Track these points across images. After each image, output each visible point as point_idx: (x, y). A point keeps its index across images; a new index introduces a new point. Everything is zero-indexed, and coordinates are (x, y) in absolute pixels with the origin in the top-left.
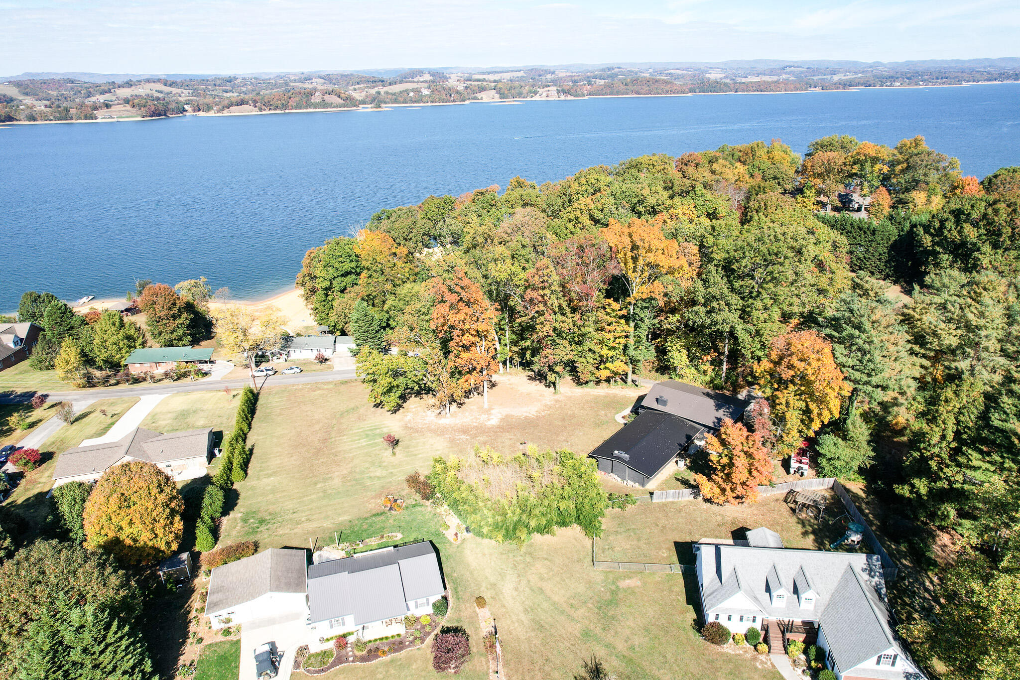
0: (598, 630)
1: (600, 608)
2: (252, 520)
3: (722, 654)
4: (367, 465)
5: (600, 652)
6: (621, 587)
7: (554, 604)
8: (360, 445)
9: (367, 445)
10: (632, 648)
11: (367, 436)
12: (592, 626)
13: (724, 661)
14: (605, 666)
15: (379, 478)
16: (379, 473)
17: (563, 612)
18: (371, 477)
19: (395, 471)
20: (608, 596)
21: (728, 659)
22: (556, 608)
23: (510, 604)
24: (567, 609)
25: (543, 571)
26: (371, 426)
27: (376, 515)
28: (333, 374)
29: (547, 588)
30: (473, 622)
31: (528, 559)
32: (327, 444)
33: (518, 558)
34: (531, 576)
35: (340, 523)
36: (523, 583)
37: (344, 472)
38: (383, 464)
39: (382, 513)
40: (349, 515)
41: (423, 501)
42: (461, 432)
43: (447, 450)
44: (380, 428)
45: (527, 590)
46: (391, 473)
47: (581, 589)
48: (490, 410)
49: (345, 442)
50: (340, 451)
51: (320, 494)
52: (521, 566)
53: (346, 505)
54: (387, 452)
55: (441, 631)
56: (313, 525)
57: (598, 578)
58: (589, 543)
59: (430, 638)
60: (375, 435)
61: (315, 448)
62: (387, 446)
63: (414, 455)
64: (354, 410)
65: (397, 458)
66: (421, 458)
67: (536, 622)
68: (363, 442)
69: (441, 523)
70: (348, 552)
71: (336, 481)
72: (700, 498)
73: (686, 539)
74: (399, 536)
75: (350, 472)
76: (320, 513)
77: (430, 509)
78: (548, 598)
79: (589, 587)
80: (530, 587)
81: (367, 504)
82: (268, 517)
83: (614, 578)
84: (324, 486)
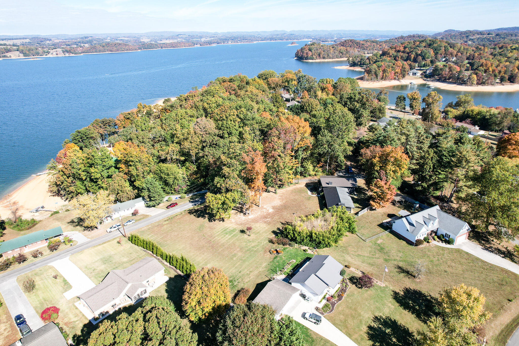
0: (387, 258)
1: (381, 252)
3: (422, 248)
4: (244, 244)
5: (396, 263)
6: (379, 243)
7: (368, 257)
9: (232, 237)
10: (401, 257)
11: (227, 234)
12: (385, 257)
13: (424, 249)
14: (400, 265)
15: (257, 246)
16: (253, 244)
17: (373, 258)
18: (253, 247)
19: (259, 241)
20: (379, 248)
21: (425, 248)
22: (370, 258)
23: (356, 263)
24: (373, 256)
25: (352, 249)
26: (222, 230)
27: (275, 258)
28: (155, 217)
29: (360, 253)
30: (354, 273)
31: (344, 248)
32: (212, 243)
33: (341, 249)
34: (351, 253)
35: (266, 267)
36: (352, 256)
37: (238, 250)
38: (251, 240)
39: (276, 257)
40: (265, 263)
41: (285, 246)
42: (264, 218)
43: (269, 226)
44: (227, 229)
45: (355, 257)
46: (259, 242)
47: (369, 249)
48: (262, 207)
49: (220, 239)
50: (223, 243)
51: (241, 261)
52: (345, 251)
53: (258, 260)
54: (245, 236)
55: (349, 280)
56: (256, 272)
57: (371, 244)
58: (355, 235)
59: (349, 283)
60: (230, 232)
61: (209, 247)
62: (242, 234)
63: (258, 233)
64: (202, 226)
65: (253, 236)
66: (263, 233)
67: (370, 264)
68: (228, 237)
69: (302, 250)
70: (284, 274)
71: (240, 254)
72: (369, 210)
73: (379, 223)
74: (294, 261)
75: (241, 249)
76: (251, 267)
77: (291, 248)
78: (364, 256)
79: (371, 247)
80: (355, 256)
81: (265, 256)
82: (231, 279)
83: (374, 242)
84: (237, 258)
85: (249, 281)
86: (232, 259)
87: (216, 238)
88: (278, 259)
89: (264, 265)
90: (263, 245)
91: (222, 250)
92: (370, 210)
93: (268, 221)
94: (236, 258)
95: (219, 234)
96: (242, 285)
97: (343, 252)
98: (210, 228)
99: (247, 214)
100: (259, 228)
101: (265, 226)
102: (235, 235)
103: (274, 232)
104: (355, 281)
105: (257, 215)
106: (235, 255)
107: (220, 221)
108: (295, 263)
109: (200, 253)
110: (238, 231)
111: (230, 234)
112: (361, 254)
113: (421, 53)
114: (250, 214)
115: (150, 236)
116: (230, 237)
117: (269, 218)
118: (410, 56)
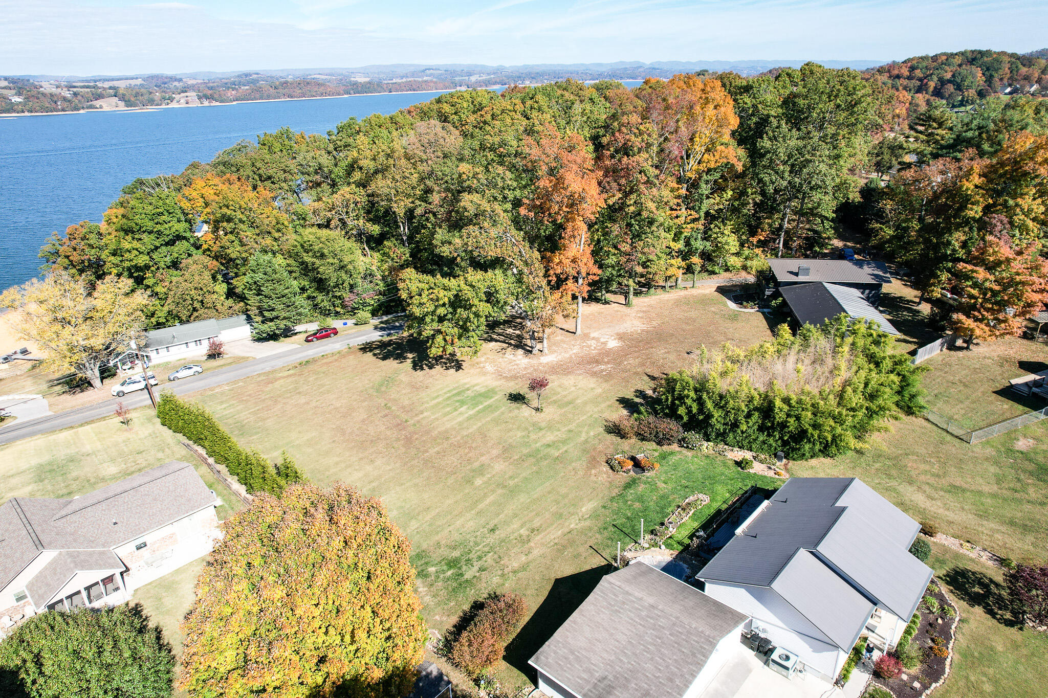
1: (1043, 480)
2: (432, 569)
4: (519, 434)
6: (1024, 451)
7: (994, 496)
8: (466, 415)
9: (479, 412)
11: (462, 403)
15: (564, 442)
16: (550, 437)
17: (1019, 501)
18: (549, 446)
19: (572, 427)
20: (1030, 466)
22: (1004, 499)
23: (951, 516)
24: (1017, 495)
25: (923, 467)
26: (449, 391)
27: (628, 486)
28: (263, 362)
29: (958, 482)
30: (957, 556)
31: (888, 462)
32: (412, 429)
33: (877, 465)
34: (922, 478)
35: (594, 515)
36: (927, 488)
37: (495, 452)
38: (543, 425)
39: (634, 481)
40: (590, 500)
41: (665, 448)
42: (589, 363)
43: (606, 386)
44: (468, 389)
45: (942, 493)
46: (570, 431)
47: (993, 469)
48: (586, 336)
49: (437, 419)
50: (446, 431)
51: (500, 491)
52: (894, 472)
53: (563, 491)
54: (525, 411)
55: (948, 583)
56: (555, 534)
57: (989, 451)
58: (921, 421)
59: (951, 599)
60: (473, 398)
61: (398, 439)
62: (514, 405)
63: (570, 403)
64: (388, 381)
65: (550, 412)
66: (585, 403)
67: (1012, 523)
68: (466, 411)
69: (731, 463)
70: (669, 546)
71: (499, 467)
72: (944, 349)
73: (999, 387)
74: (706, 499)
75: (505, 450)
76: (537, 515)
77: (689, 454)
78: (980, 493)
79: (996, 463)
80: (942, 489)
81: (593, 478)
82: (456, 554)
83: (1003, 445)
84: (489, 479)
85: (524, 568)
86: (469, 481)
87: (425, 414)
88: (641, 488)
89: (587, 507)
90: (586, 441)
91: (438, 453)
92: (948, 348)
93: (602, 371)
94: (485, 479)
95: (439, 403)
96: (496, 580)
97: (889, 476)
98: (413, 387)
99: (535, 351)
100: (573, 389)
101: (593, 386)
102: (490, 406)
103: (625, 402)
104: (977, 589)
105: (567, 355)
106: (481, 470)
107: (447, 369)
108: (708, 507)
109: (361, 459)
110: (500, 397)
111: (476, 405)
112: (965, 486)
113: (953, 76)
114: (546, 350)
115: (224, 406)
116: (471, 412)
117: (608, 363)
118: (926, 84)
